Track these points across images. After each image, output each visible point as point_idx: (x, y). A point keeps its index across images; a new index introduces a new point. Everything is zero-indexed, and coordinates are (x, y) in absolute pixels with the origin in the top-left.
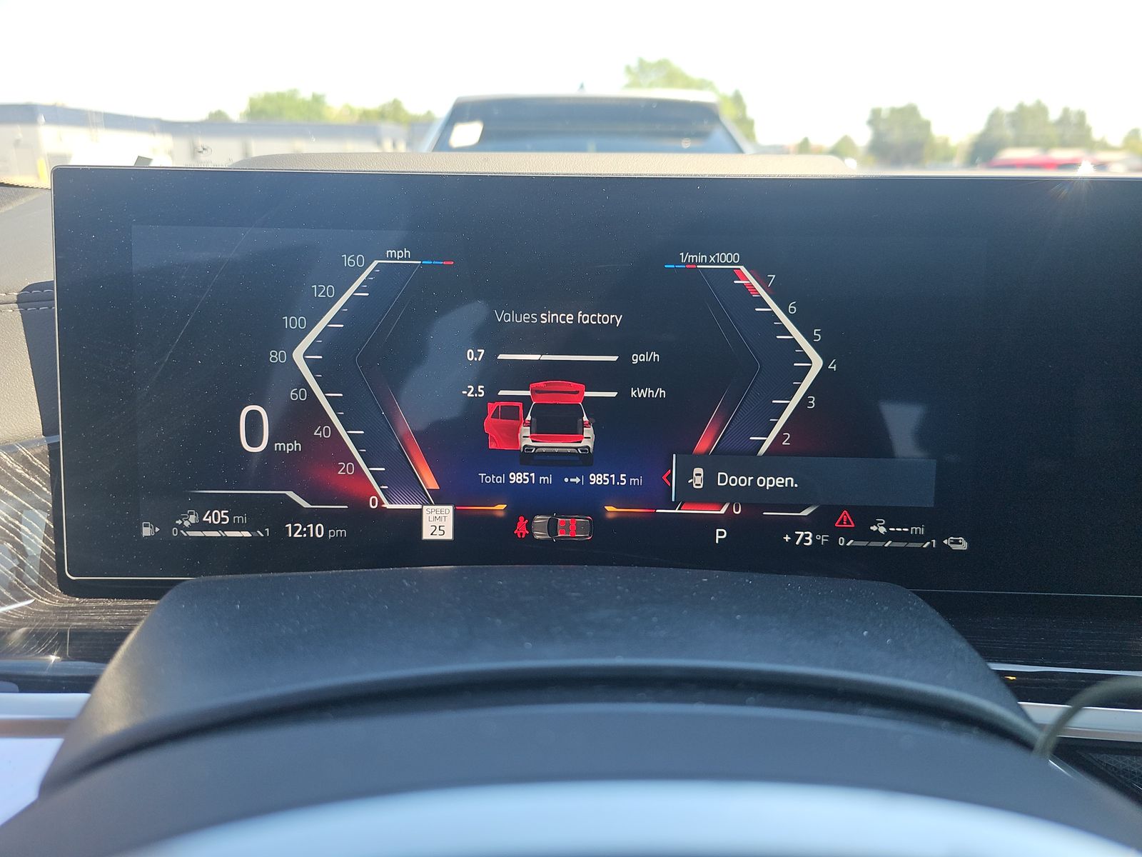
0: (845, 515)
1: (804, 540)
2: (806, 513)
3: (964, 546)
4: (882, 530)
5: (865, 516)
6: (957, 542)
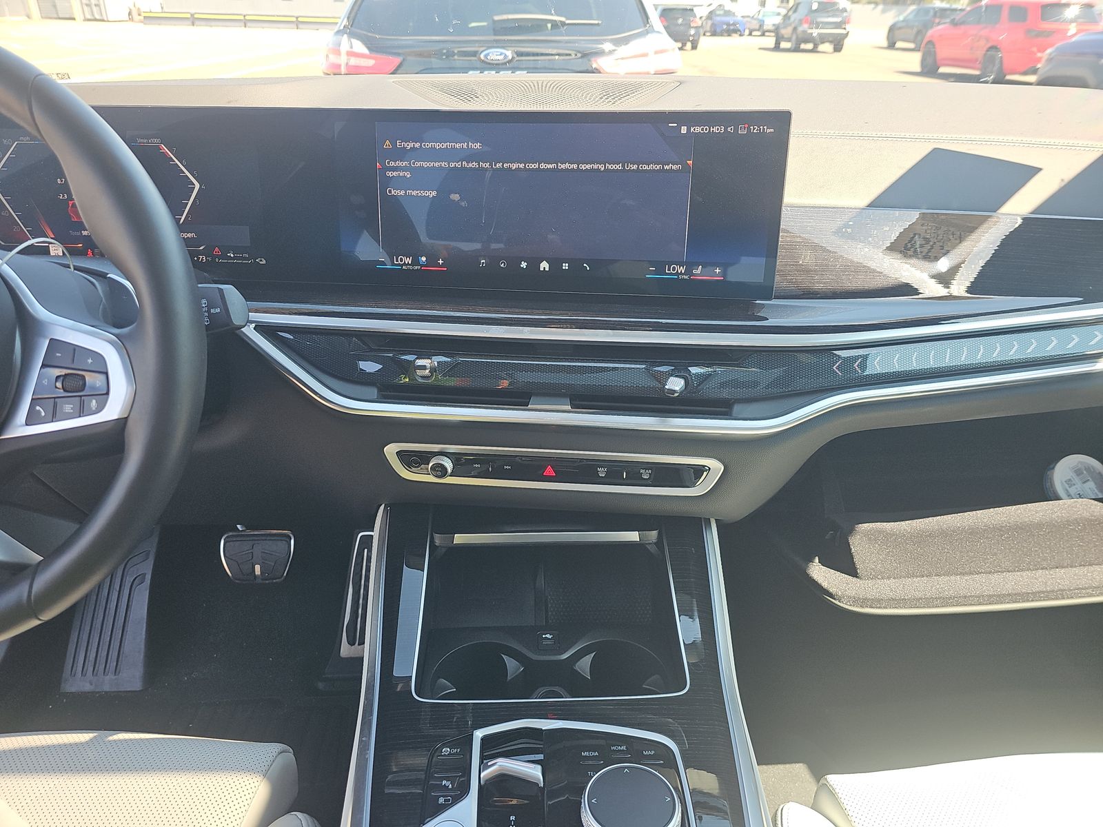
0: (217, 249)
1: (202, 260)
2: (201, 248)
3: (264, 262)
4: (232, 255)
5: (225, 250)
6: (261, 261)
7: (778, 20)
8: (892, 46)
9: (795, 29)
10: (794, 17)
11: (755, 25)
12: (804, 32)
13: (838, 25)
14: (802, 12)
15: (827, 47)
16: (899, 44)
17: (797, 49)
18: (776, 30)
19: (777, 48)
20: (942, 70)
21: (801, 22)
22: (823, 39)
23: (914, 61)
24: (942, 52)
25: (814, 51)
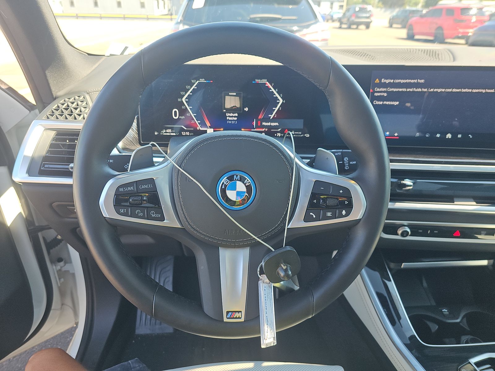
1: (279, 135)
2: (279, 130)
3: (308, 136)
7: (340, 15)
8: (391, 26)
9: (348, 20)
10: (348, 14)
11: (329, 17)
12: (353, 21)
13: (368, 18)
14: (351, 12)
15: (363, 27)
16: (394, 26)
17: (349, 28)
18: (340, 20)
19: (340, 28)
20: (417, 37)
21: (351, 16)
22: (361, 23)
23: (403, 33)
24: (416, 29)
25: (357, 28)
